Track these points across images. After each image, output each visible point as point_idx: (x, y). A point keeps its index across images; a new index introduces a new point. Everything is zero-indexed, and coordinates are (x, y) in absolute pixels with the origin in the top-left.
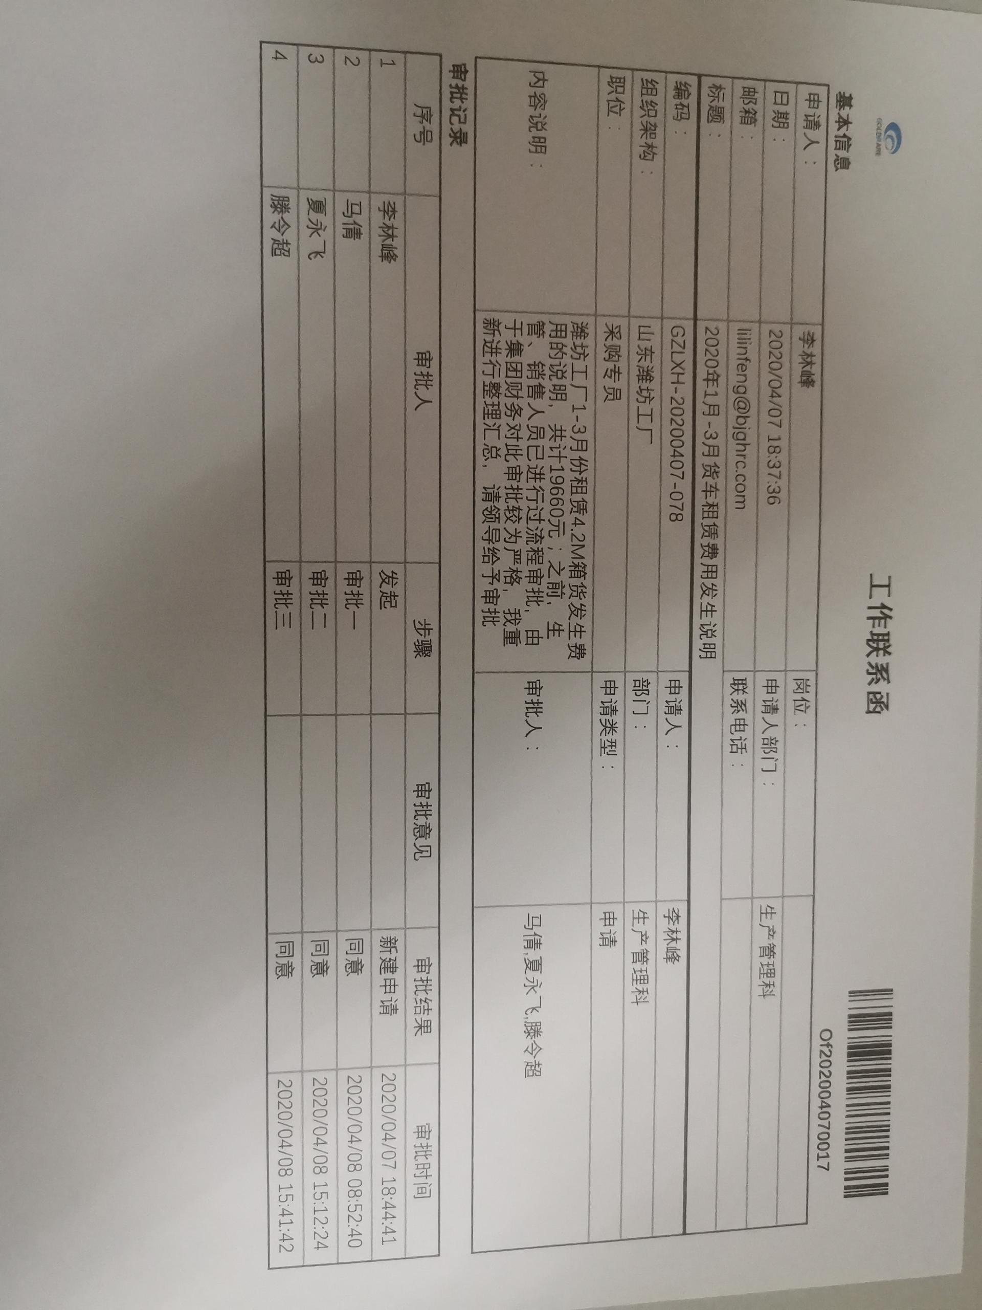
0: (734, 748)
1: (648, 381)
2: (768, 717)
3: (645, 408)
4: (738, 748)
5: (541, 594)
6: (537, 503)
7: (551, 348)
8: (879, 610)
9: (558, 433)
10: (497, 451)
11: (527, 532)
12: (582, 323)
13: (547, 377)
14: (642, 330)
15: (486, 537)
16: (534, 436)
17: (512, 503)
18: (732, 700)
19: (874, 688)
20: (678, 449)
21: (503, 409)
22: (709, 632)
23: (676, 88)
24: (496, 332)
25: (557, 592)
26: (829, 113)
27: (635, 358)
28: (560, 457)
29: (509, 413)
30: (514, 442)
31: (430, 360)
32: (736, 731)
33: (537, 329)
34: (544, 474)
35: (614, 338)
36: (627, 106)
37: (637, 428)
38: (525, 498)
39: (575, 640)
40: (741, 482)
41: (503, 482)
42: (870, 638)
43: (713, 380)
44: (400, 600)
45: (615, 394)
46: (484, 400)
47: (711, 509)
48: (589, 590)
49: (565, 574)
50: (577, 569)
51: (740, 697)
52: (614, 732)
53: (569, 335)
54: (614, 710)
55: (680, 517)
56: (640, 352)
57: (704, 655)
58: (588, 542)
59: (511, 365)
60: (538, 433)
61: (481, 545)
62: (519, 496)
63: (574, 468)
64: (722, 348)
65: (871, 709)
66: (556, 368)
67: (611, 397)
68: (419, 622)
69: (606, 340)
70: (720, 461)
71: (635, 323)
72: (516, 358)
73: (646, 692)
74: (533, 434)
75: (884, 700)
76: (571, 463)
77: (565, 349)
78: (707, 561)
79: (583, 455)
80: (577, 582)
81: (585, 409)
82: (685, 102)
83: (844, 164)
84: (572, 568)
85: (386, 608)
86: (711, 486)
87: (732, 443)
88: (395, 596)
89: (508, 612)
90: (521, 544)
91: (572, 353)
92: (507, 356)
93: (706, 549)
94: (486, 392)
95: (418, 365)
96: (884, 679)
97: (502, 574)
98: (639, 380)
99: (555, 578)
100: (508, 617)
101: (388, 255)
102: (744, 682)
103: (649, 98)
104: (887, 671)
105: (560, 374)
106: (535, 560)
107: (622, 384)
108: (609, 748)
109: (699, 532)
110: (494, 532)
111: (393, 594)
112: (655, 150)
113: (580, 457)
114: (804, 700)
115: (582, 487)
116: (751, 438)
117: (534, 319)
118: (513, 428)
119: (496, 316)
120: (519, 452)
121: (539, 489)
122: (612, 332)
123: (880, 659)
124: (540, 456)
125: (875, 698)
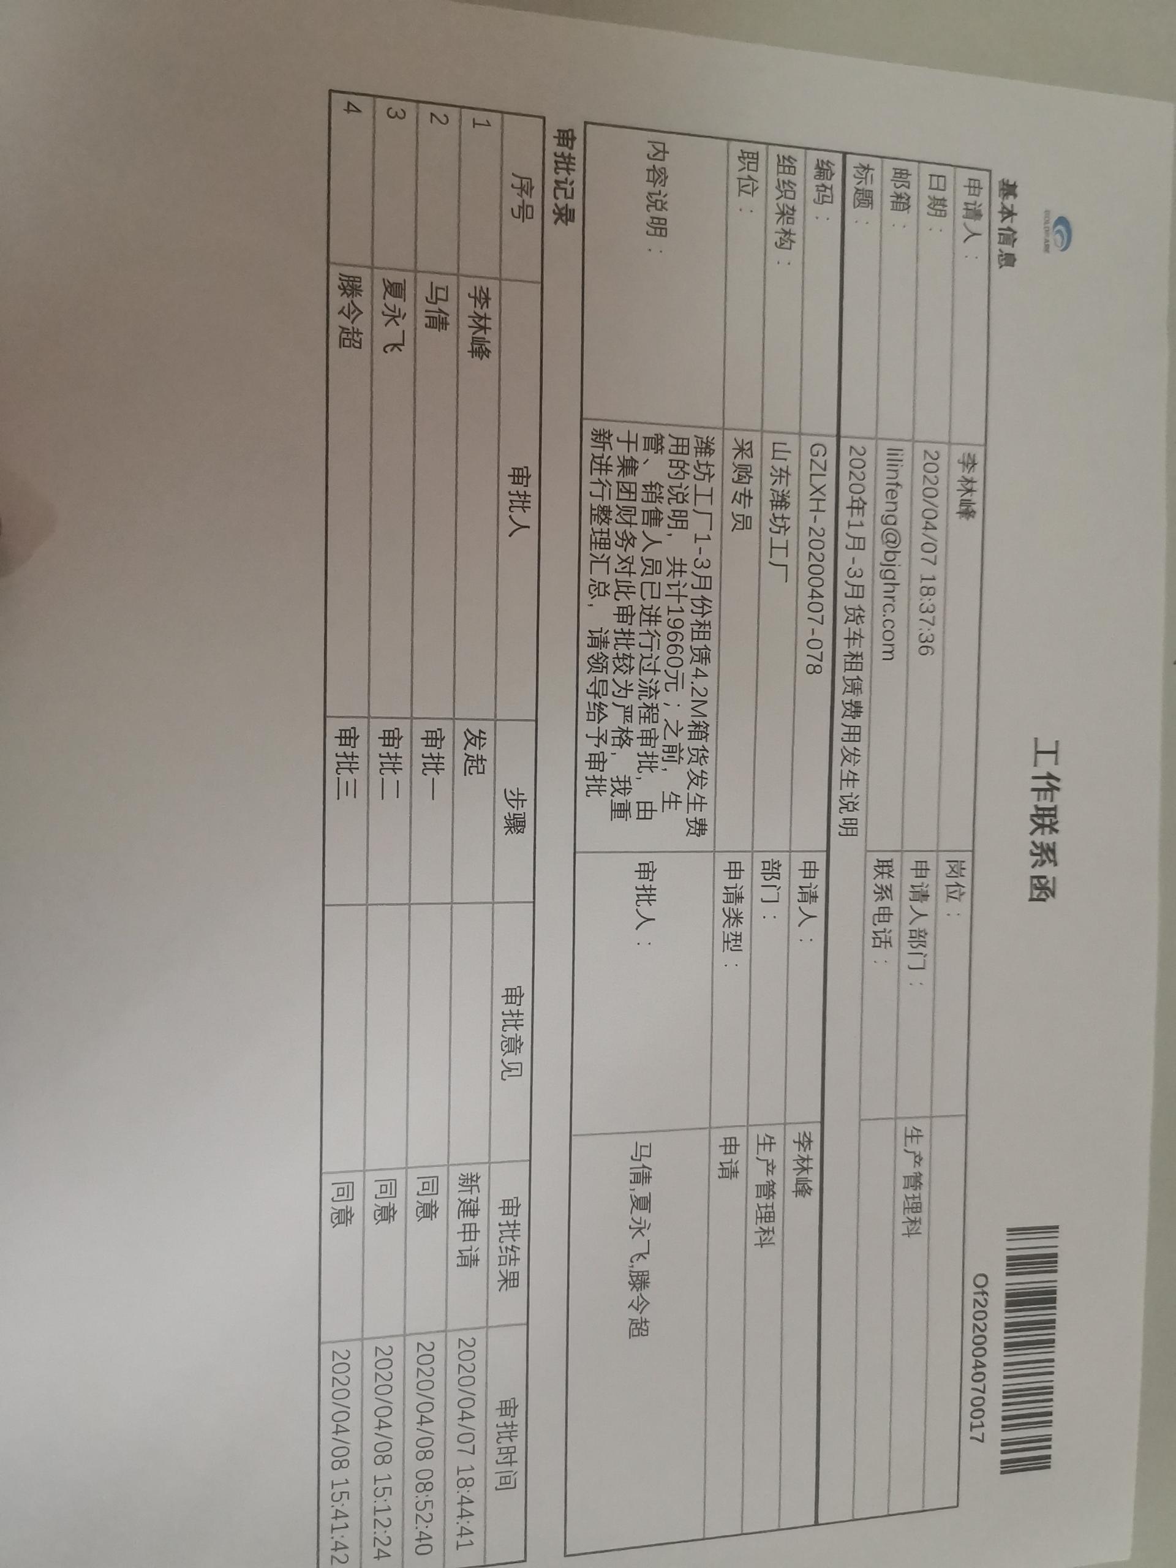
0: (878, 941)
1: (784, 508)
2: (917, 905)
3: (779, 540)
4: (881, 942)
5: (655, 759)
6: (652, 650)
7: (671, 466)
8: (1045, 780)
9: (677, 568)
10: (605, 587)
11: (639, 685)
12: (708, 437)
13: (665, 501)
14: (777, 447)
15: (592, 690)
16: (649, 570)
17: (622, 650)
18: (876, 885)
19: (1038, 871)
20: (818, 589)
21: (613, 538)
22: (851, 805)
23: (818, 167)
24: (607, 446)
25: (674, 757)
26: (991, 202)
27: (768, 480)
28: (679, 596)
29: (620, 542)
30: (626, 577)
31: (528, 477)
32: (879, 921)
33: (655, 443)
34: (660, 616)
35: (744, 455)
36: (761, 185)
37: (770, 563)
38: (637, 645)
39: (695, 814)
40: (890, 629)
41: (612, 624)
42: (1034, 813)
43: (858, 508)
44: (489, 765)
45: (744, 523)
46: (591, 526)
47: (854, 660)
48: (711, 755)
49: (684, 735)
50: (697, 729)
51: (885, 881)
52: (739, 923)
53: (692, 451)
54: (739, 898)
55: (818, 669)
56: (774, 473)
57: (843, 832)
58: (711, 698)
59: (623, 486)
60: (654, 566)
61: (585, 699)
62: (630, 642)
63: (696, 610)
64: (869, 470)
65: (1035, 897)
66: (676, 490)
67: (740, 526)
68: (511, 792)
69: (735, 458)
70: (865, 603)
71: (769, 439)
72: (630, 478)
73: (777, 876)
74: (648, 568)
75: (1050, 885)
76: (692, 603)
77: (687, 469)
78: (849, 721)
79: (706, 593)
80: (698, 744)
81: (709, 539)
82: (828, 183)
83: (1009, 260)
84: (692, 728)
85: (471, 774)
86: (855, 633)
87: (879, 582)
88: (482, 760)
89: (616, 780)
90: (633, 699)
91: (696, 473)
92: (619, 475)
93: (848, 706)
94: (593, 517)
95: (514, 483)
96: (1050, 861)
97: (610, 735)
98: (773, 506)
99: (672, 740)
100: (617, 785)
101: (480, 350)
102: (890, 864)
103: (786, 177)
104: (1053, 851)
105: (680, 499)
106: (649, 717)
107: (752, 511)
108: (733, 943)
109: (840, 686)
110: (601, 683)
111: (480, 758)
112: (793, 237)
113: (702, 596)
114: (958, 885)
115: (704, 632)
116: (901, 577)
117: (651, 432)
118: (625, 561)
119: (607, 426)
120: (631, 590)
121: (655, 634)
122: (741, 449)
123: (1046, 838)
124: (656, 594)
125: (1039, 882)
